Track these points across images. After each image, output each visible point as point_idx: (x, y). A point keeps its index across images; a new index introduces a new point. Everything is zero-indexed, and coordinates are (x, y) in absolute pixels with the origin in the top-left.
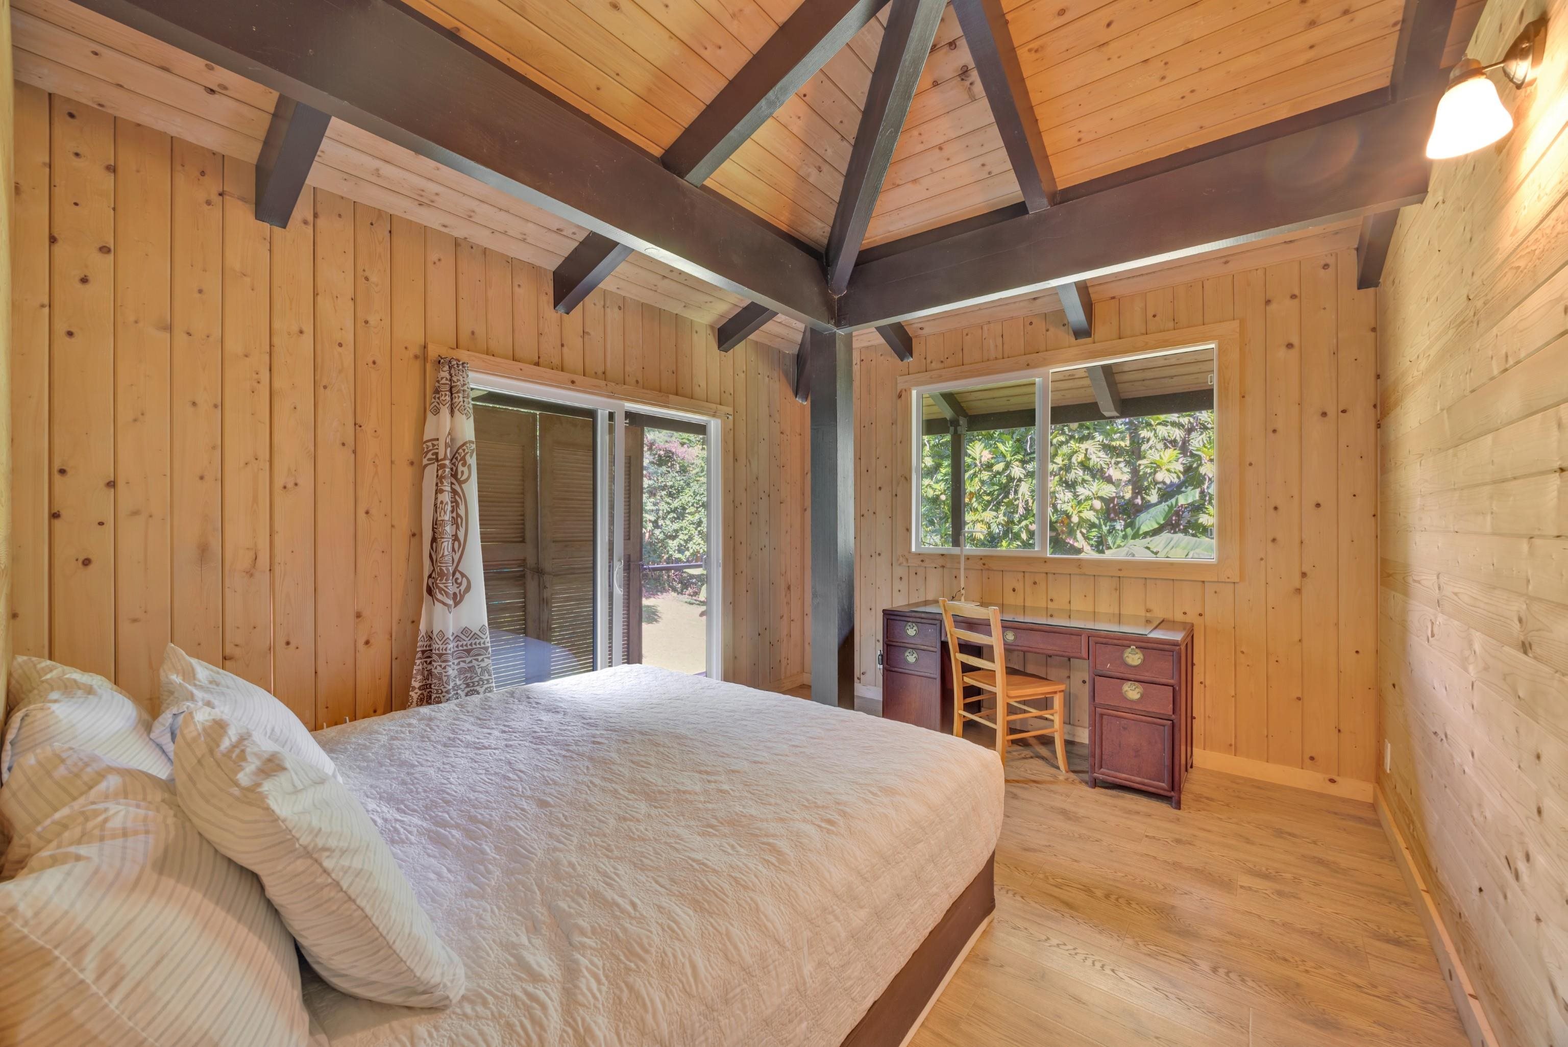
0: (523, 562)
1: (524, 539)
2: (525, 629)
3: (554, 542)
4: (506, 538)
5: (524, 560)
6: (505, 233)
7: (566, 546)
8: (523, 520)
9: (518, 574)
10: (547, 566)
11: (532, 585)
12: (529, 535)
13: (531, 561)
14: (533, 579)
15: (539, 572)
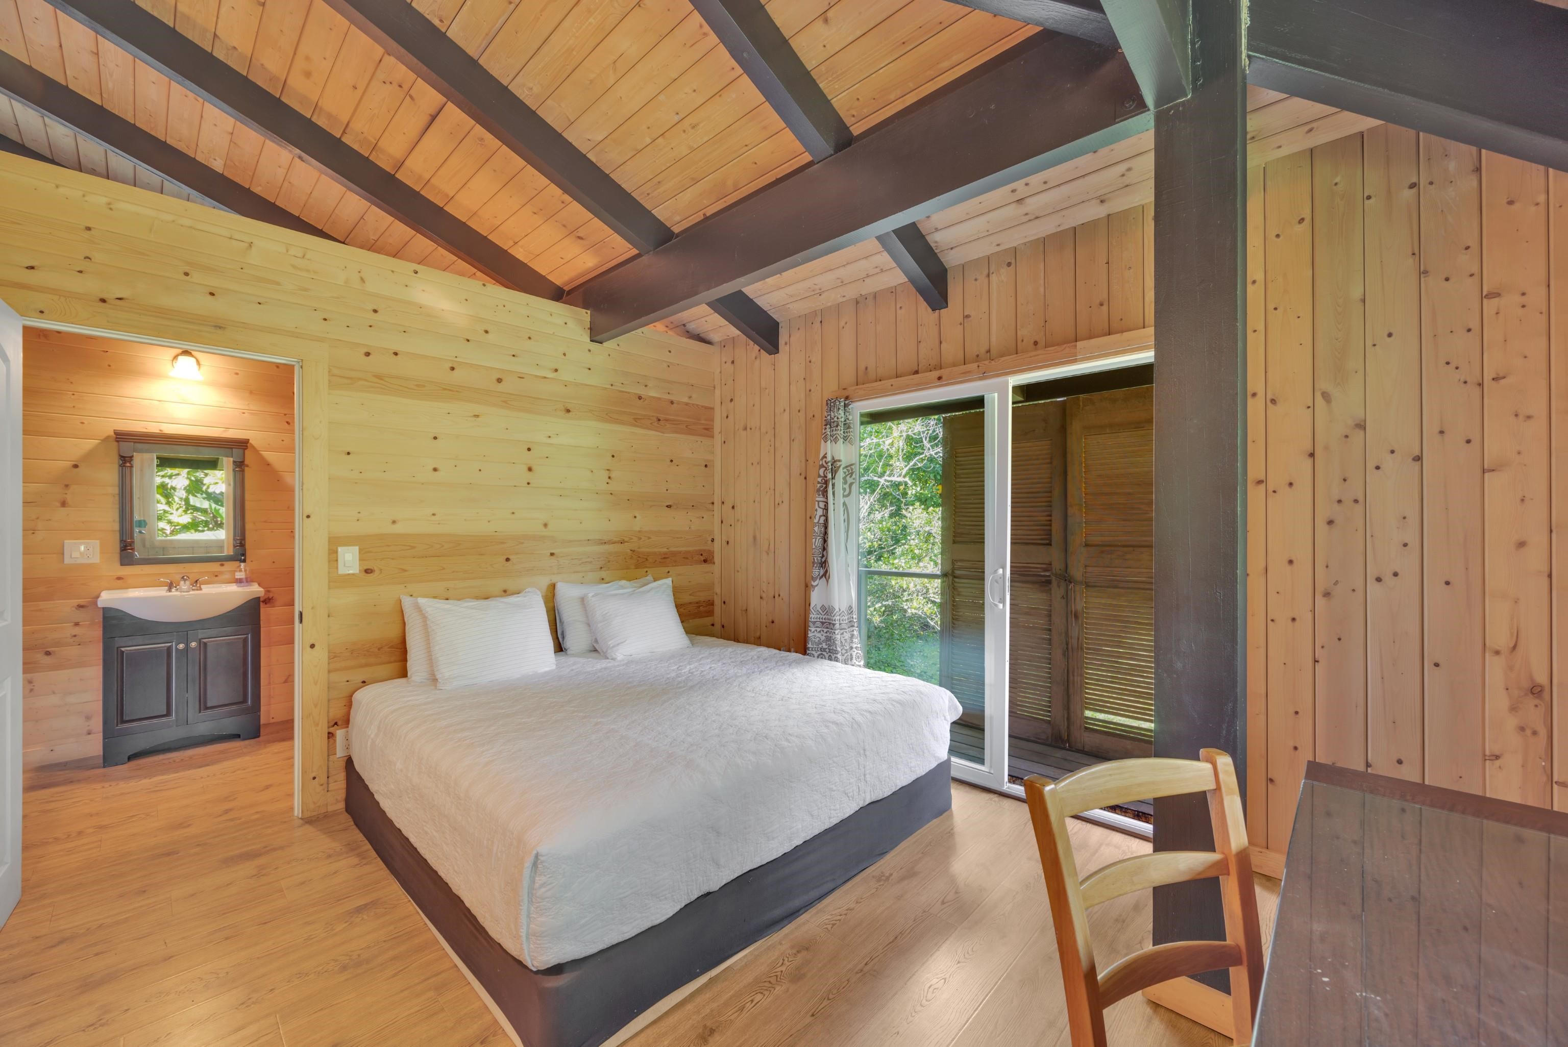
0: (1049, 567)
1: (1051, 541)
2: (1050, 640)
3: (1087, 545)
4: (1028, 539)
5: (1050, 564)
6: (868, 276)
7: (1102, 552)
8: (1050, 521)
9: (1043, 579)
10: (1077, 572)
11: (1057, 592)
12: (1056, 536)
13: (1057, 566)
14: (1059, 587)
15: (1066, 578)
